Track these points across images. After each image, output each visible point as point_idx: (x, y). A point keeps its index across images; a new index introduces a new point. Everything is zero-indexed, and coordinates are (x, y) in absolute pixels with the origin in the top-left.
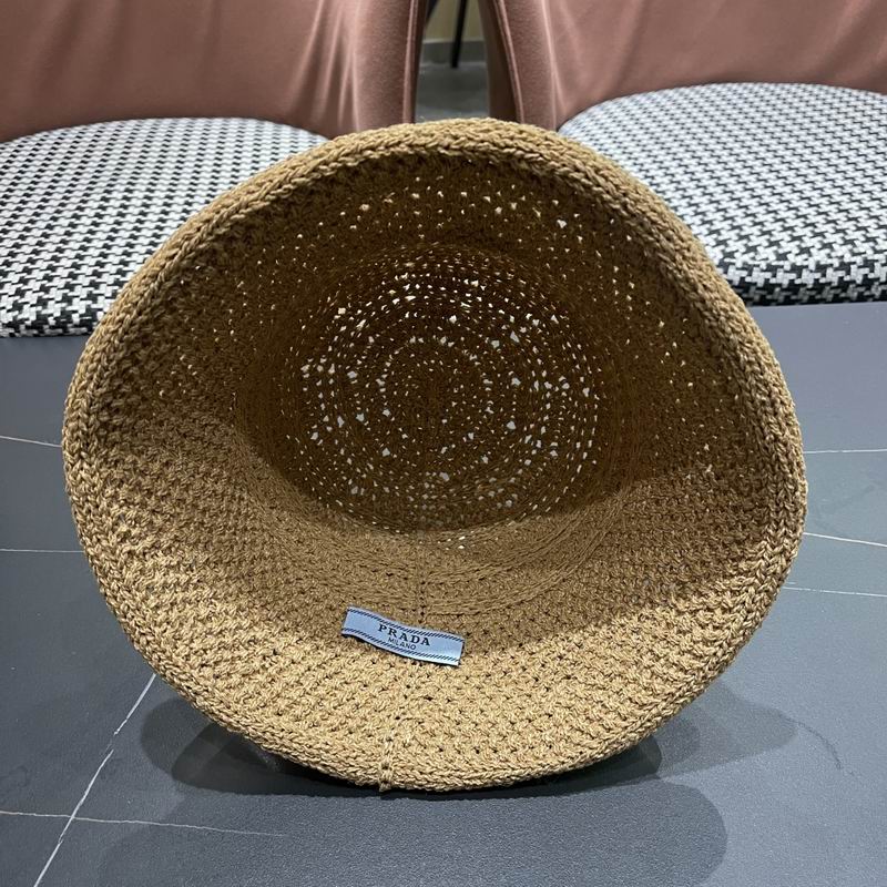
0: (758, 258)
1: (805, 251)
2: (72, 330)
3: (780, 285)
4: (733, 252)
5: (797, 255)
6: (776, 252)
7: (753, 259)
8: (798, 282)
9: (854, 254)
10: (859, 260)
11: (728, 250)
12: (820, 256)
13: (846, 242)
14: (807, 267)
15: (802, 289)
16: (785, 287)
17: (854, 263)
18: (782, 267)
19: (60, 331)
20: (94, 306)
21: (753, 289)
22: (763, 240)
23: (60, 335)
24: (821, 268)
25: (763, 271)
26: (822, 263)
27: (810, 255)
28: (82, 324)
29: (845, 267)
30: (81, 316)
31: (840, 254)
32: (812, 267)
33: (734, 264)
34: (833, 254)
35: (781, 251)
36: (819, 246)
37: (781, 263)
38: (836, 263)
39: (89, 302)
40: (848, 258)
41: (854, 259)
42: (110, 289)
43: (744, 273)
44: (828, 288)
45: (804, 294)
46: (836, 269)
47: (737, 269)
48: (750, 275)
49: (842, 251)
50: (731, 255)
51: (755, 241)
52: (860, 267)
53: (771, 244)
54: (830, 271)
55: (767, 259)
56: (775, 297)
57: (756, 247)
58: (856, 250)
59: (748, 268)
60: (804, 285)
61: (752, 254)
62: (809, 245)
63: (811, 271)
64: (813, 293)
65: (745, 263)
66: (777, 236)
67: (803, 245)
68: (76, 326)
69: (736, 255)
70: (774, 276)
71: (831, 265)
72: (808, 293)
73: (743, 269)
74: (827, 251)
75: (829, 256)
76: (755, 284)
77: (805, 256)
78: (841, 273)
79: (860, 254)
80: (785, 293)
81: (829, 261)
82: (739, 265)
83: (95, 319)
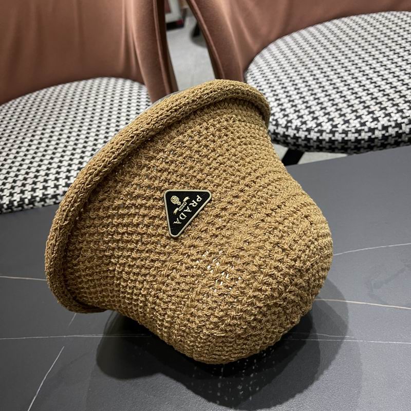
0: (350, 126)
1: (376, 119)
2: (15, 209)
3: (363, 139)
4: (337, 125)
5: (371, 122)
6: (360, 122)
7: (348, 127)
8: (373, 137)
9: (403, 118)
10: (406, 121)
11: (334, 124)
12: (384, 121)
13: (399, 111)
14: (377, 128)
15: (376, 140)
16: (366, 140)
17: (404, 123)
18: (363, 130)
19: (10, 210)
20: (23, 197)
21: (349, 143)
22: (353, 116)
23: (10, 212)
24: (385, 128)
25: (353, 133)
26: (386, 125)
27: (378, 121)
28: (19, 206)
29: (399, 125)
30: (18, 202)
31: (395, 119)
32: (380, 128)
33: (337, 131)
34: (391, 119)
35: (362, 121)
36: (383, 115)
37: (363, 128)
38: (393, 124)
39: (21, 195)
40: (400, 120)
41: (403, 121)
42: (31, 186)
43: (344, 135)
44: (390, 138)
45: (378, 142)
46: (394, 128)
47: (340, 133)
48: (347, 136)
49: (396, 117)
50: (336, 126)
51: (348, 117)
52: (407, 125)
53: (357, 117)
54: (390, 129)
55: (355, 126)
56: (362, 145)
57: (349, 120)
58: (404, 115)
59: (345, 132)
60: (376, 138)
61: (347, 125)
62: (378, 115)
63: (380, 130)
64: (383, 141)
65: (343, 130)
66: (360, 112)
67: (375, 116)
68: (16, 207)
69: (339, 126)
70: (360, 135)
71: (391, 126)
72: (380, 141)
73: (343, 133)
74: (388, 118)
75: (389, 121)
76: (350, 140)
77: (376, 122)
78: (397, 129)
79: (406, 117)
80: (367, 143)
81: (389, 124)
82: (340, 131)
83: (24, 203)
